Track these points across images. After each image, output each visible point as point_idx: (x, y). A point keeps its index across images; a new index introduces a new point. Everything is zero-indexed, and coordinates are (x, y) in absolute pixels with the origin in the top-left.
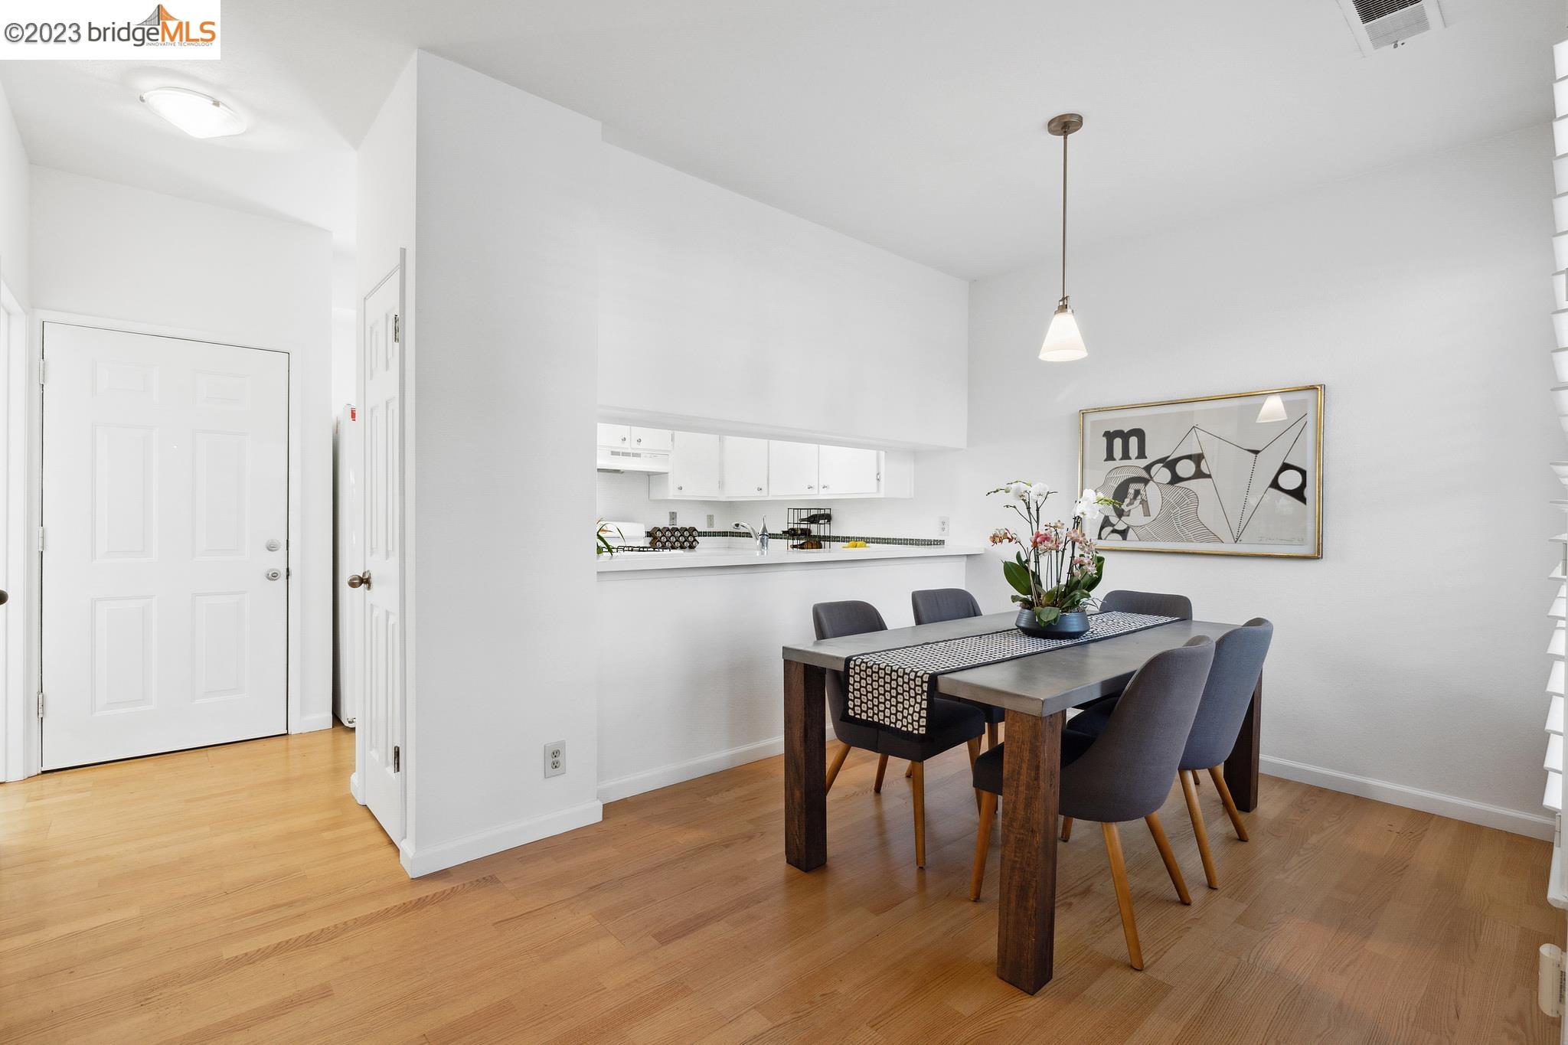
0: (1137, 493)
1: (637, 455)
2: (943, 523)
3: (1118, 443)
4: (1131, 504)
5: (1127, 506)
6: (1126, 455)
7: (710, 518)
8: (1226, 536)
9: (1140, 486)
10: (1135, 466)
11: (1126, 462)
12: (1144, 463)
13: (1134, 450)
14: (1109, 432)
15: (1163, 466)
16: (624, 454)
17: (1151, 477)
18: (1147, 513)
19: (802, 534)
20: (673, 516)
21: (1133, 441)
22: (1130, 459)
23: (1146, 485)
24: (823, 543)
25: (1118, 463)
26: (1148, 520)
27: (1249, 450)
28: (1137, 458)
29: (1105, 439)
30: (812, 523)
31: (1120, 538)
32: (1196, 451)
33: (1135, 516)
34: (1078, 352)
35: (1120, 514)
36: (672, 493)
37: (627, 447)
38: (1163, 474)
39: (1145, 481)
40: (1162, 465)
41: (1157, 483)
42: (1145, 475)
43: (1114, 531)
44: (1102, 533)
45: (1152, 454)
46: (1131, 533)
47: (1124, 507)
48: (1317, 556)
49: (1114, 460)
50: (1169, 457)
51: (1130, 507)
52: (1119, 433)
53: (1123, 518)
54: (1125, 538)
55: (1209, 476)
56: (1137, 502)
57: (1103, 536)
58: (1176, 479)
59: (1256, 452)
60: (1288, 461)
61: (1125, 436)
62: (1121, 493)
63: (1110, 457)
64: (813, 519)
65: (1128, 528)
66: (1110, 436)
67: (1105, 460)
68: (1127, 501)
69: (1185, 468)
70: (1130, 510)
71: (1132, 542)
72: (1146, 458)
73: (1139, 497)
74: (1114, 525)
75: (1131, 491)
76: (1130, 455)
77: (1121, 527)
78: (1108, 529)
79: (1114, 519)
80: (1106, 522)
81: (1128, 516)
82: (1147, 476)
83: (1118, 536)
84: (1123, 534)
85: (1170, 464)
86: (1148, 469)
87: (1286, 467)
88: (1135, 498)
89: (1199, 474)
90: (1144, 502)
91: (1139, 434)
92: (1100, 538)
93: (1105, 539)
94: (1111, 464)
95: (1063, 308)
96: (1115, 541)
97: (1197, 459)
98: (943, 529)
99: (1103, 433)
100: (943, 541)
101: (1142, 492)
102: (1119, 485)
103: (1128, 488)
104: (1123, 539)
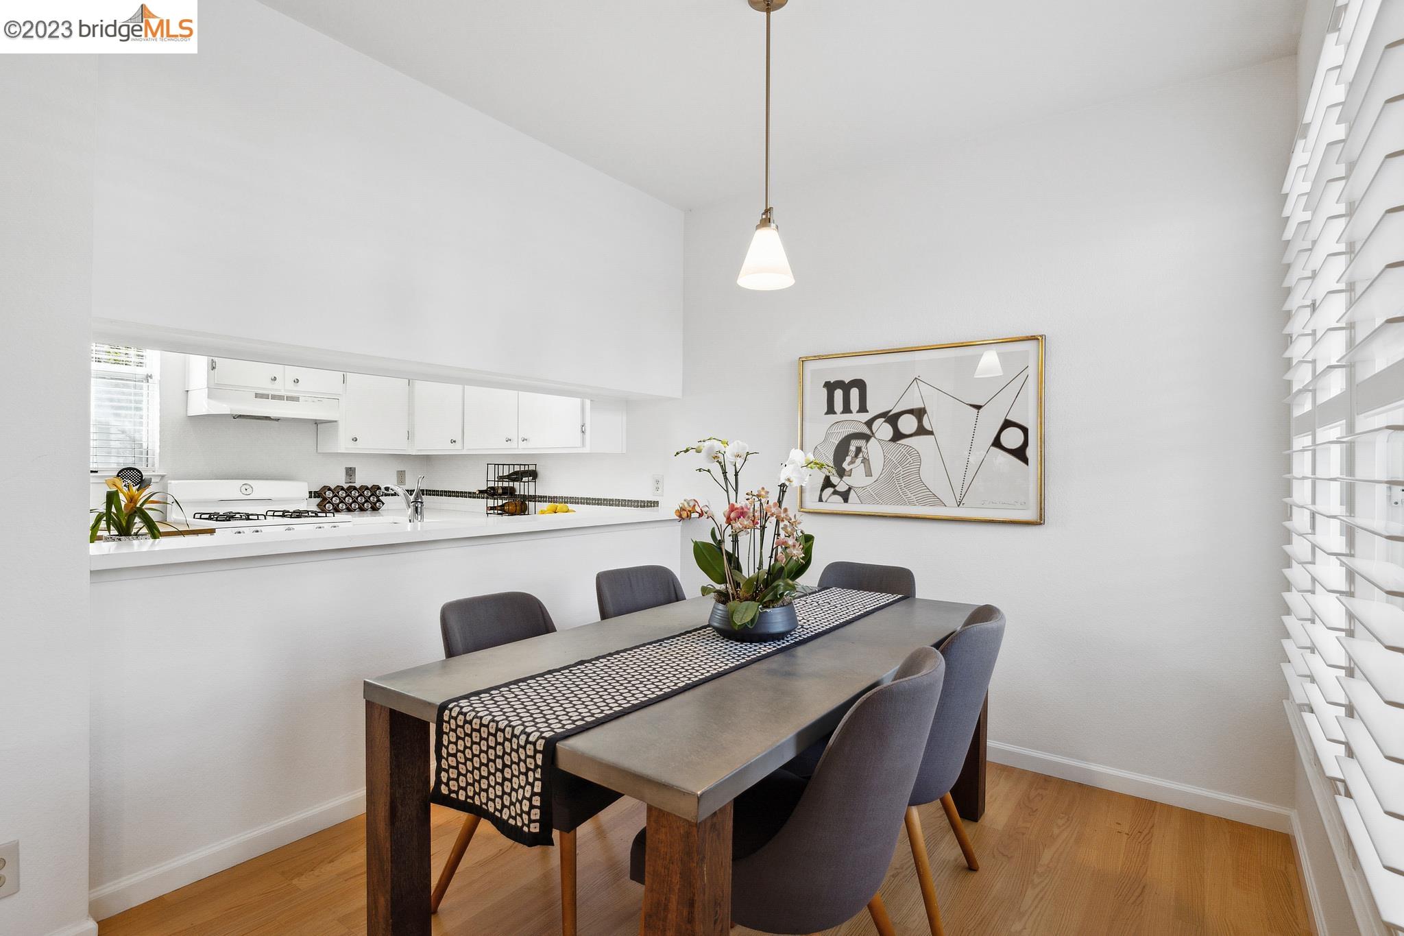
0: (859, 450)
1: (296, 399)
2: (658, 482)
3: (839, 394)
4: (852, 462)
5: (849, 464)
6: (847, 409)
7: (401, 474)
8: (949, 499)
9: (861, 443)
10: (856, 421)
11: (847, 416)
12: (865, 417)
13: (855, 404)
14: (830, 382)
15: (885, 421)
16: (274, 397)
17: (873, 434)
18: (869, 473)
19: (504, 493)
20: (350, 472)
21: (855, 393)
22: (851, 412)
23: (867, 441)
24: (527, 503)
25: (839, 417)
26: (870, 480)
27: (971, 405)
28: (858, 412)
29: (825, 391)
30: (514, 480)
31: (841, 500)
32: (917, 405)
33: (857, 477)
34: (784, 280)
35: (841, 473)
36: (343, 444)
37: (280, 388)
38: (884, 430)
39: (867, 438)
40: (884, 419)
41: (879, 440)
42: (866, 430)
43: (835, 493)
44: (823, 494)
45: (874, 408)
46: (852, 494)
47: (845, 465)
48: (1039, 522)
49: (835, 413)
50: (890, 411)
51: (852, 466)
52: (840, 384)
53: (845, 478)
54: (846, 500)
55: (931, 433)
56: (859, 460)
57: (824, 498)
58: (898, 436)
59: (978, 407)
60: (1011, 418)
61: (846, 387)
62: (841, 451)
64: (517, 476)
65: (850, 489)
66: (830, 387)
67: (827, 413)
68: (848, 459)
69: (908, 424)
70: (851, 469)
71: (853, 506)
72: (867, 412)
73: (861, 455)
74: (834, 486)
75: (853, 448)
76: (851, 409)
77: (842, 487)
78: (829, 490)
79: (835, 479)
80: (827, 483)
81: (850, 476)
82: (868, 432)
83: (839, 499)
84: (845, 496)
85: (892, 419)
86: (869, 423)
87: (1007, 424)
88: (856, 456)
89: (921, 431)
90: (866, 461)
91: (860, 384)
92: (821, 500)
93: (826, 501)
94: (832, 418)
95: (766, 221)
96: (836, 504)
97: (919, 413)
98: (657, 489)
99: (824, 383)
100: (658, 503)
101: (863, 449)
102: (840, 442)
103: (849, 445)
104: (845, 502)
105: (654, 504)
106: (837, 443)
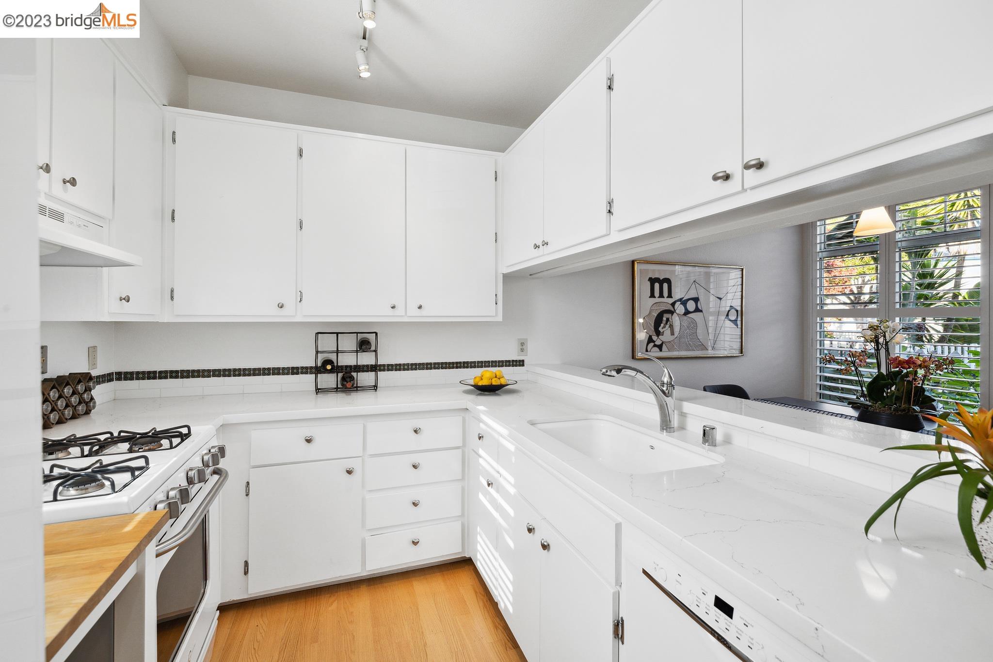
0: (668, 320)
1: (60, 217)
2: (522, 344)
3: (657, 286)
4: (664, 327)
5: (662, 329)
6: (661, 296)
10: (666, 302)
13: (666, 293)
14: (652, 278)
15: (681, 304)
18: (672, 334)
21: (665, 286)
22: (664, 297)
23: (672, 315)
27: (717, 297)
28: (667, 297)
29: (649, 283)
31: (658, 350)
32: (694, 295)
36: (107, 307)
39: (672, 312)
40: (680, 303)
41: (678, 314)
45: (674, 296)
47: (660, 329)
48: (741, 355)
49: (655, 297)
50: (683, 298)
51: (664, 329)
52: (657, 280)
53: (660, 337)
55: (701, 311)
56: (667, 326)
58: (687, 312)
59: (720, 299)
60: (733, 305)
61: (661, 282)
63: (652, 295)
65: (663, 343)
66: (652, 281)
67: (650, 297)
68: (662, 325)
69: (691, 306)
73: (669, 323)
75: (665, 319)
76: (664, 295)
78: (651, 345)
79: (654, 338)
82: (673, 310)
85: (684, 302)
86: (673, 304)
87: (731, 308)
88: (666, 323)
89: (697, 310)
90: (671, 327)
91: (668, 281)
94: (653, 300)
97: (696, 300)
98: (522, 350)
99: (648, 278)
100: (523, 361)
101: (670, 320)
102: (658, 315)
103: (662, 317)
105: (521, 363)
106: (656, 315)
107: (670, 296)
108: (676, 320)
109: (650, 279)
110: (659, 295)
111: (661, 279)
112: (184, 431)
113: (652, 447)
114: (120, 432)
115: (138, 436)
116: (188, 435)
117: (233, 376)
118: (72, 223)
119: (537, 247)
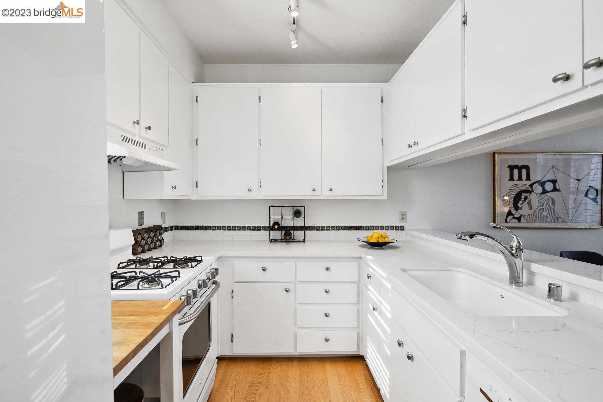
0: (526, 198)
2: (403, 215)
3: (516, 171)
4: (523, 203)
5: (521, 205)
6: (520, 178)
7: (163, 214)
9: (527, 194)
10: (525, 184)
12: (529, 183)
13: (524, 176)
14: (511, 165)
15: (538, 185)
17: (533, 190)
18: (531, 208)
21: (524, 171)
22: (522, 180)
24: (292, 231)
26: (531, 212)
27: (576, 179)
28: (526, 180)
29: (508, 170)
31: (517, 221)
32: (553, 178)
33: (525, 210)
38: (538, 189)
39: (530, 192)
41: (536, 193)
42: (530, 189)
43: (514, 218)
45: (533, 178)
46: (523, 219)
47: (519, 205)
49: (514, 180)
50: (541, 180)
51: (522, 205)
52: (516, 167)
53: (519, 211)
54: (519, 221)
55: (559, 191)
56: (526, 203)
57: (508, 220)
58: (544, 192)
59: (579, 180)
60: (591, 185)
61: (520, 168)
63: (512, 178)
65: (521, 216)
66: (512, 168)
67: (509, 180)
68: (521, 202)
69: (549, 186)
72: (530, 180)
73: (527, 200)
74: (513, 215)
75: (523, 197)
76: (522, 178)
77: (517, 215)
78: (511, 217)
79: (513, 212)
81: (521, 210)
83: (516, 221)
84: (519, 219)
85: (542, 184)
86: (531, 186)
87: (591, 188)
88: (525, 200)
89: (555, 190)
90: (529, 203)
91: (527, 168)
92: (506, 221)
93: (509, 222)
94: (512, 183)
97: (554, 182)
98: (403, 219)
99: (508, 165)
100: (403, 227)
101: (528, 198)
102: (516, 194)
103: (521, 195)
104: (519, 222)
105: (402, 228)
106: (515, 194)
107: (528, 178)
108: (534, 198)
109: (510, 166)
110: (517, 179)
111: (520, 166)
112: (199, 259)
113: (502, 297)
114: (171, 257)
115: (178, 260)
116: (201, 261)
117: (227, 230)
118: (150, 149)
119: (410, 146)
